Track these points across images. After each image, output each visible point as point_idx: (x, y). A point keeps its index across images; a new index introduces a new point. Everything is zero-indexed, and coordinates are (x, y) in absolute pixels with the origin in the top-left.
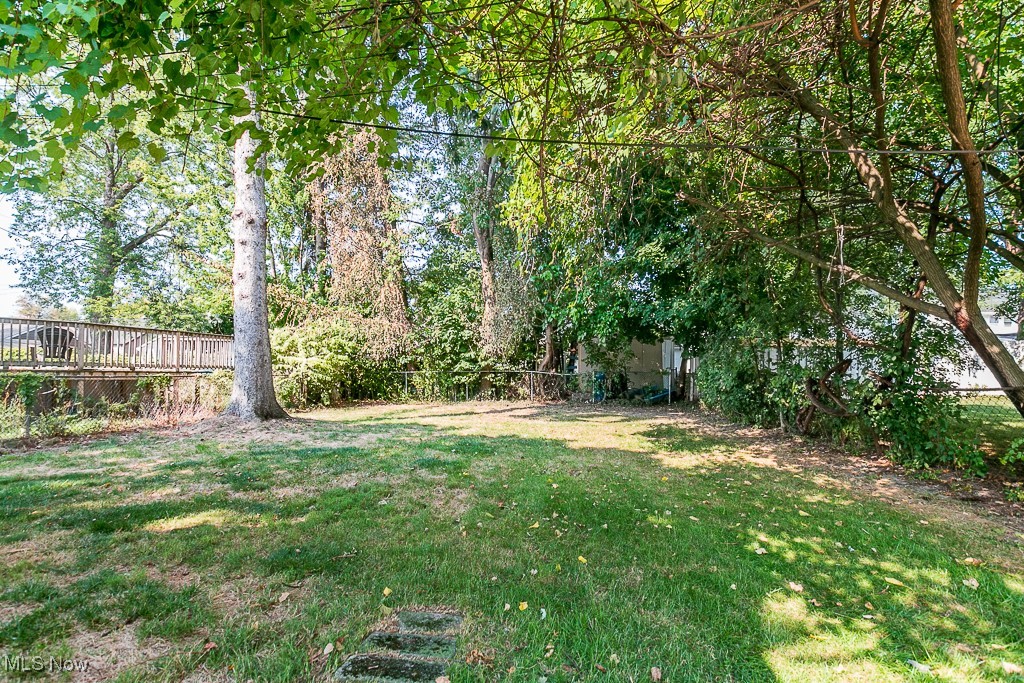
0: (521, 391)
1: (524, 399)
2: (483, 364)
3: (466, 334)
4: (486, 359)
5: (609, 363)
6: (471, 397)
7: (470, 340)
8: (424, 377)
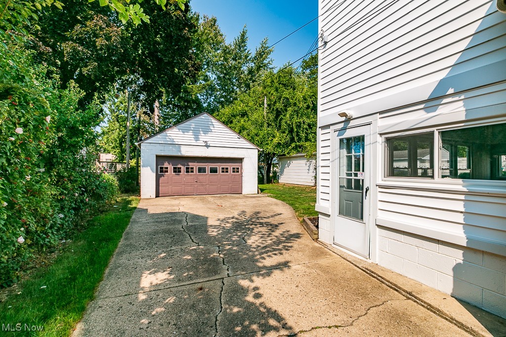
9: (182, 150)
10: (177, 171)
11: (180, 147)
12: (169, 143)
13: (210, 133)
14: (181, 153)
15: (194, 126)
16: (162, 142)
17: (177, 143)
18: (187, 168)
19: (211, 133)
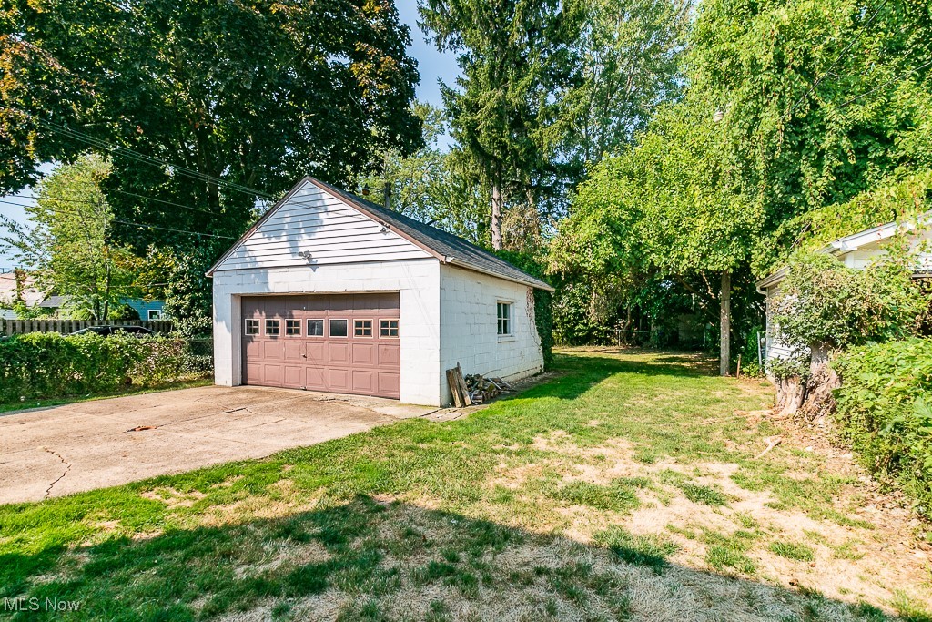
0: (613, 340)
1: (615, 345)
2: (591, 326)
3: (582, 310)
4: (593, 323)
5: (667, 325)
6: (585, 343)
7: (584, 313)
8: (558, 332)
9: (270, 281)
10: (273, 328)
11: (267, 273)
12: (250, 266)
13: (318, 229)
14: (268, 289)
15: (288, 220)
16: (239, 267)
17: (261, 265)
18: (289, 324)
19: (322, 229)
